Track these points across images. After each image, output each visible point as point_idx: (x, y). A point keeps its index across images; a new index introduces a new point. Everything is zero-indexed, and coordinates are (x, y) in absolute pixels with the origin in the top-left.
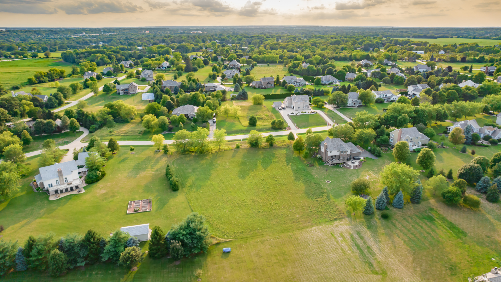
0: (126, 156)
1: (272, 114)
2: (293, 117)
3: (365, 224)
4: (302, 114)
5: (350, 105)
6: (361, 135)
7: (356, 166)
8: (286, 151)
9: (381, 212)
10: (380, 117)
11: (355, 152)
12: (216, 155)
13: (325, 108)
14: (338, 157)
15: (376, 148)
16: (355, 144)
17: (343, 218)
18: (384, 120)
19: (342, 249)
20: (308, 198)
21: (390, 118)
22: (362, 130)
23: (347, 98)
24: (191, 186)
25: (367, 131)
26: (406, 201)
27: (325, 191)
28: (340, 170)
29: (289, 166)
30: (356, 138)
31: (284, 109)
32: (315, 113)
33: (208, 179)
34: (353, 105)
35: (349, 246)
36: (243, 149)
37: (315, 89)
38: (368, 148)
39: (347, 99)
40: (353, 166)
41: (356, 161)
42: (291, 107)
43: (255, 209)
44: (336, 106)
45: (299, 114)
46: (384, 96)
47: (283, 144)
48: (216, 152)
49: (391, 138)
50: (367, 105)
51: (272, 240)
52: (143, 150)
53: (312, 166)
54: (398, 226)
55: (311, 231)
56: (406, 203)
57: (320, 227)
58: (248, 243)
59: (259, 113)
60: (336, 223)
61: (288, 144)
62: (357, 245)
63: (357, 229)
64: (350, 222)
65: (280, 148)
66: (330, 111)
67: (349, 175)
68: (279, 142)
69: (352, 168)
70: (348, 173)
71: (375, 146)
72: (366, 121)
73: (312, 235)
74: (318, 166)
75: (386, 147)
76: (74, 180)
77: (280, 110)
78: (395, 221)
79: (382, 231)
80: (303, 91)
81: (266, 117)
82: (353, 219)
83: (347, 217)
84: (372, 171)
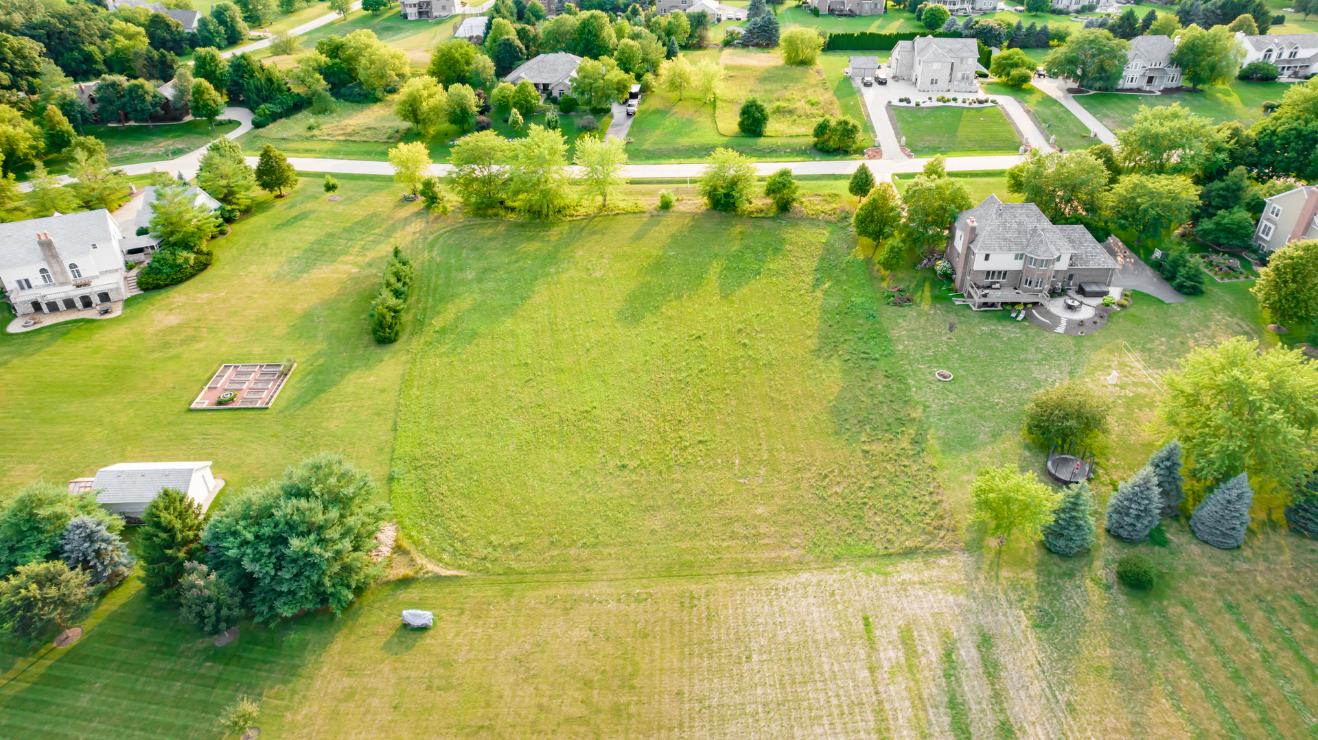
0: (309, 206)
1: (834, 99)
2: (902, 114)
3: (1034, 599)
4: (941, 104)
5: (1134, 85)
6: (1134, 198)
7: (1081, 323)
8: (832, 233)
9: (1126, 552)
10: (1235, 133)
11: (1092, 265)
12: (583, 229)
13: (1031, 91)
14: (1016, 280)
15: (1187, 257)
16: (1100, 234)
17: (943, 552)
18: (1256, 144)
19: (879, 711)
20: (836, 433)
21: (1284, 138)
22: (1144, 178)
23: (1124, 56)
24: (443, 331)
25: (1161, 183)
26: (1263, 516)
27: (917, 414)
28: (1007, 331)
29: (819, 294)
30: (1113, 208)
31: (882, 83)
32: (989, 104)
33: (510, 310)
34: (1143, 84)
35: (919, 702)
36: (683, 214)
37: (1019, 23)
38: (1152, 252)
39: (1124, 61)
40: (1069, 322)
41: (1087, 300)
42: (909, 79)
43: (613, 451)
44: (1075, 86)
45: (928, 104)
46: (1285, 56)
47: (827, 208)
48: (588, 215)
49: (1264, 223)
50: (1200, 87)
51: (612, 606)
52: (372, 190)
53: (903, 300)
54: (1188, 636)
55: (786, 590)
56: (1263, 524)
57: (831, 578)
58: (513, 601)
59: (787, 94)
60: (907, 571)
61: (847, 208)
62: (955, 706)
63: (987, 620)
64: (967, 577)
65: (813, 220)
66: (1048, 101)
67: (1040, 356)
68: (816, 200)
69: (1061, 329)
70: (1039, 350)
71: (1185, 247)
72: (1174, 146)
73: (781, 609)
74: (925, 306)
75: (1232, 255)
76: (102, 273)
77: (867, 85)
78: (1180, 609)
79: (1100, 652)
80: (972, 28)
81: (808, 107)
82: (985, 567)
83: (963, 550)
84: (1143, 350)
